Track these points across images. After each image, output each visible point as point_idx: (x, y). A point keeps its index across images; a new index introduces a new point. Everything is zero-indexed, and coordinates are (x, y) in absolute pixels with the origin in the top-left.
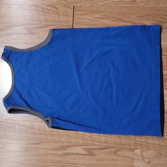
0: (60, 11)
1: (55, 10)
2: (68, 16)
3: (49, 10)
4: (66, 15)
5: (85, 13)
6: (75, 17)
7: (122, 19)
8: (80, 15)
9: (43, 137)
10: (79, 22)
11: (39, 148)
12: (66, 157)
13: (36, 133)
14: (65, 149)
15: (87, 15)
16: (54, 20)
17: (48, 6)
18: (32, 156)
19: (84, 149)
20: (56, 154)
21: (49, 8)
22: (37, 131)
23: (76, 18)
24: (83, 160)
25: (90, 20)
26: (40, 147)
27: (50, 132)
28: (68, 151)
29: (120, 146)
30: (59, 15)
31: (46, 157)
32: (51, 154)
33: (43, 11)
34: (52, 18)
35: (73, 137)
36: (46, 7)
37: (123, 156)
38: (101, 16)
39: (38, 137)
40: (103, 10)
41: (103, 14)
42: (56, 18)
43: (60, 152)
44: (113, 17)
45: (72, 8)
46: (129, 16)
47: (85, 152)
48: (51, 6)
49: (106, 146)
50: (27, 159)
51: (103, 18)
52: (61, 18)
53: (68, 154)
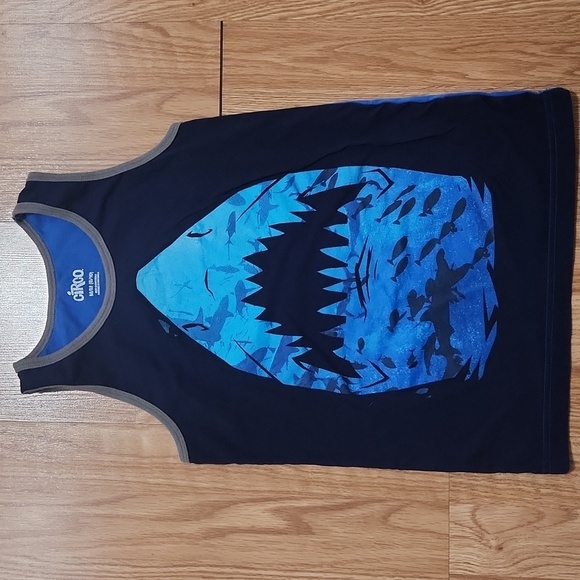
0: (174, 41)
1: (158, 37)
2: (203, 56)
3: (136, 38)
4: (198, 52)
5: (260, 45)
6: (226, 59)
7: (387, 61)
8: (243, 51)
9: (130, 479)
10: (243, 75)
11: (118, 516)
12: (213, 543)
13: (106, 464)
14: (210, 515)
15: (268, 52)
16: (156, 70)
17: (134, 24)
18: (96, 547)
19: (277, 511)
20: (180, 535)
21: (138, 31)
22: (112, 458)
23: (230, 63)
24: (273, 550)
25: (279, 66)
26: (122, 512)
27: (154, 460)
28: (222, 521)
29: (401, 495)
30: (173, 53)
31: (144, 548)
32: (164, 535)
33: (118, 44)
34: (149, 64)
35: (236, 473)
36: (125, 28)
37: (409, 530)
38: (317, 54)
39: (113, 478)
40: (321, 33)
41: (321, 45)
42: (163, 64)
43: (192, 528)
44: (356, 54)
45: (215, 31)
46: (410, 49)
47: (278, 523)
48: (145, 24)
49: (350, 497)
50: (80, 558)
51: (323, 61)
52: (180, 66)
53: (222, 533)
